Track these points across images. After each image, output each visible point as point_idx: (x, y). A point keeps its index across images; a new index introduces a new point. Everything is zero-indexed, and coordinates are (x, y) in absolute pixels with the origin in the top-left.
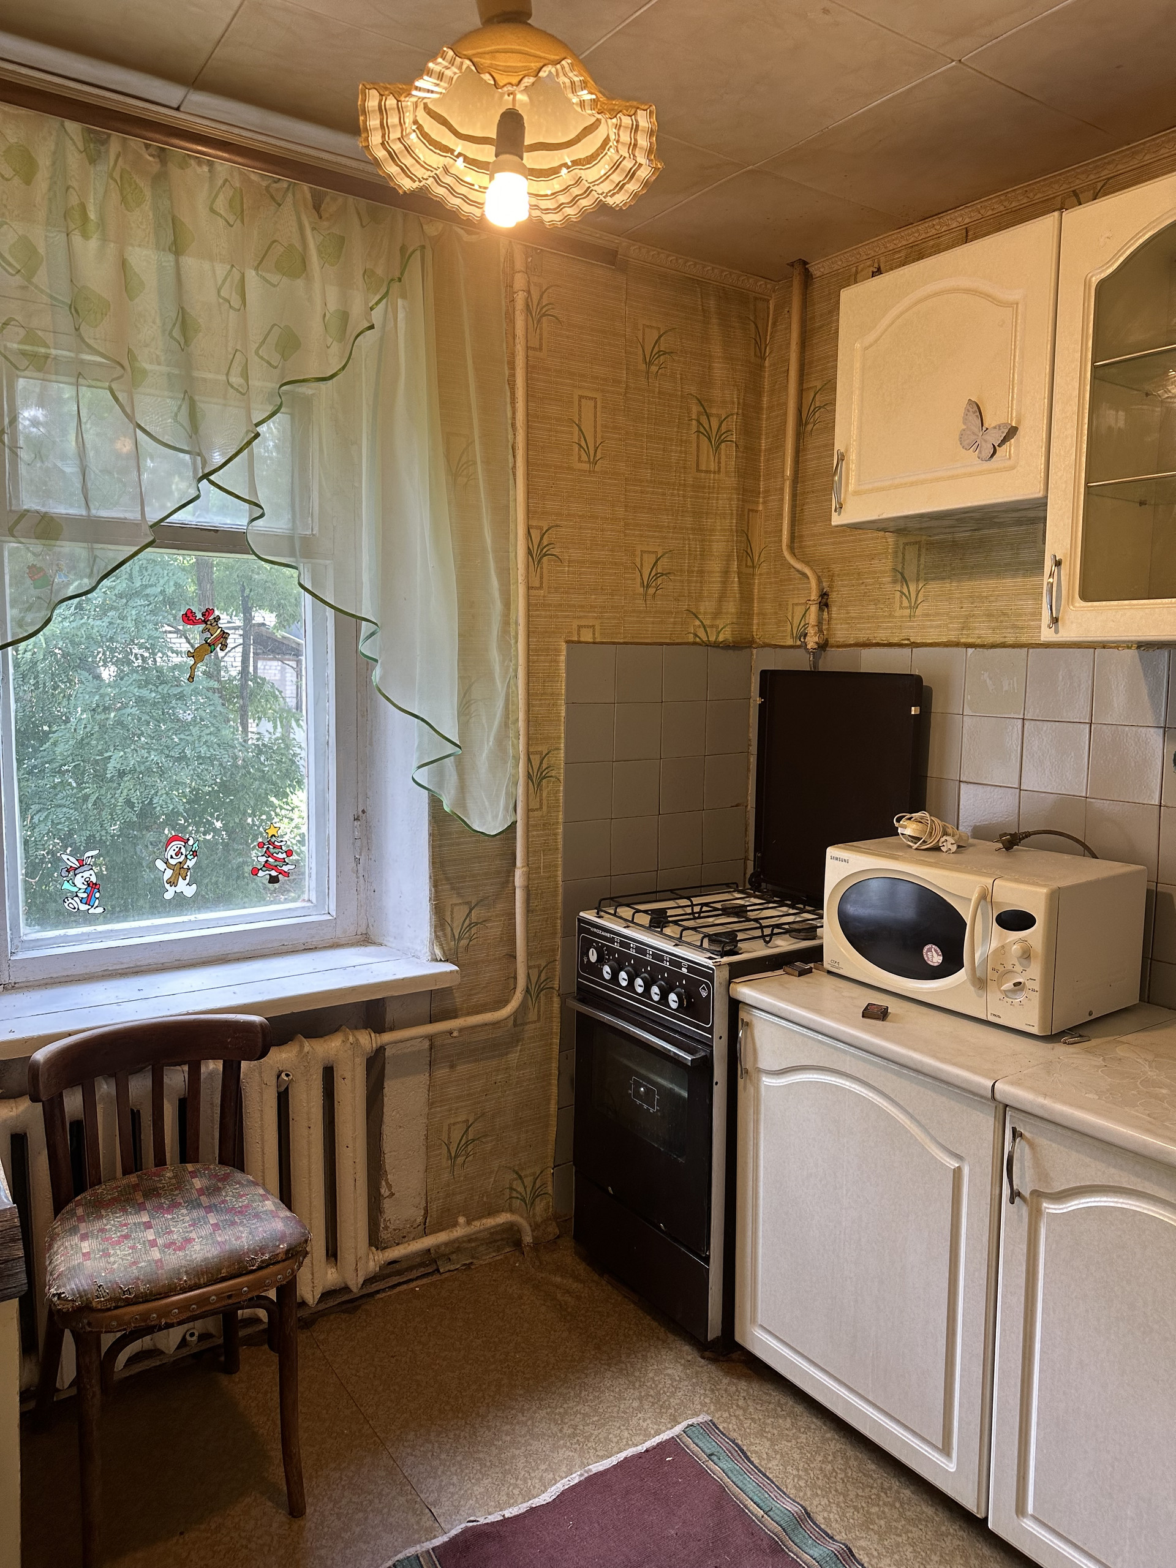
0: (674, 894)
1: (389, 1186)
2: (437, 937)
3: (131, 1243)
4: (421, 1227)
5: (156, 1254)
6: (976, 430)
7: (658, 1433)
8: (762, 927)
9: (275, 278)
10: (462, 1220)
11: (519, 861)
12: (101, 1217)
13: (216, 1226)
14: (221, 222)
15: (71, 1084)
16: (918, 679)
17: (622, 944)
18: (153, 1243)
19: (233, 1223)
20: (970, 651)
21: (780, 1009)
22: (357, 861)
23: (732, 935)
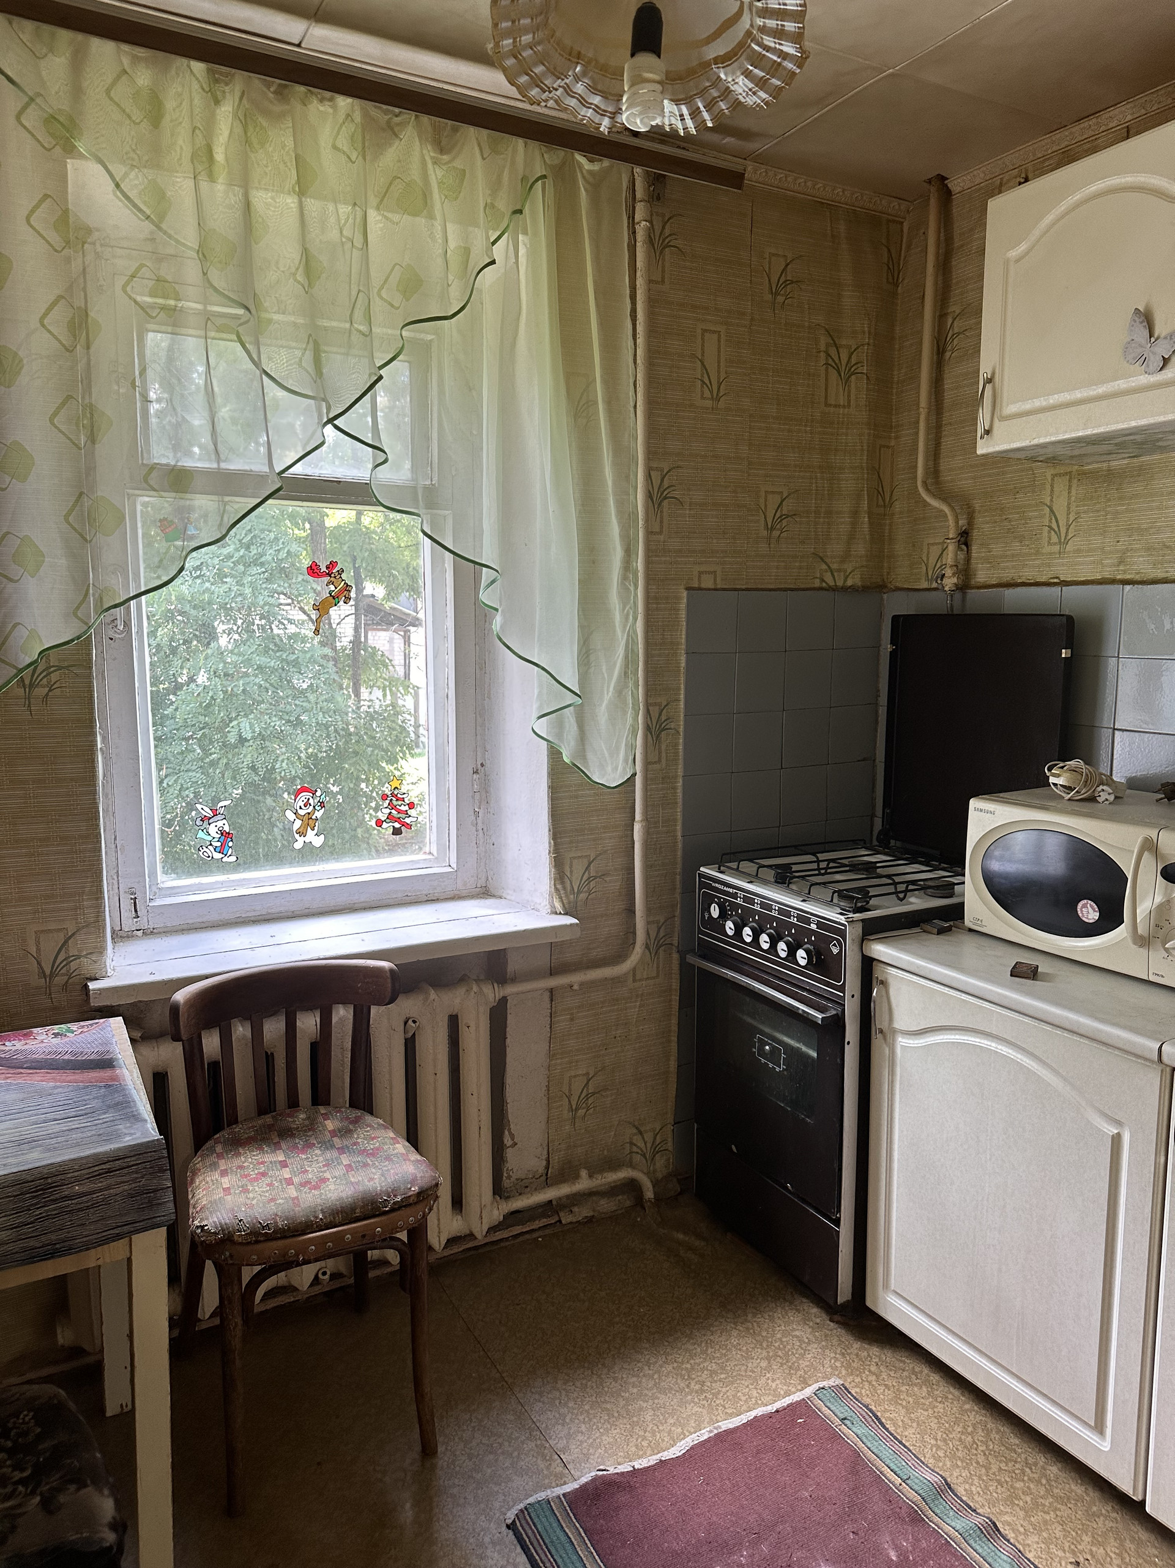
0: (798, 849)
1: (512, 1136)
2: (557, 889)
3: (268, 1180)
4: (544, 1178)
5: (292, 1192)
6: (1143, 342)
7: (788, 1394)
8: (895, 884)
9: (396, 217)
10: (584, 1173)
11: (638, 816)
12: (238, 1155)
13: (349, 1167)
14: (344, 158)
15: (209, 1025)
16: (1070, 619)
17: (745, 899)
18: (289, 1182)
19: (366, 1165)
20: (1128, 588)
21: (919, 966)
22: (477, 814)
23: (864, 891)
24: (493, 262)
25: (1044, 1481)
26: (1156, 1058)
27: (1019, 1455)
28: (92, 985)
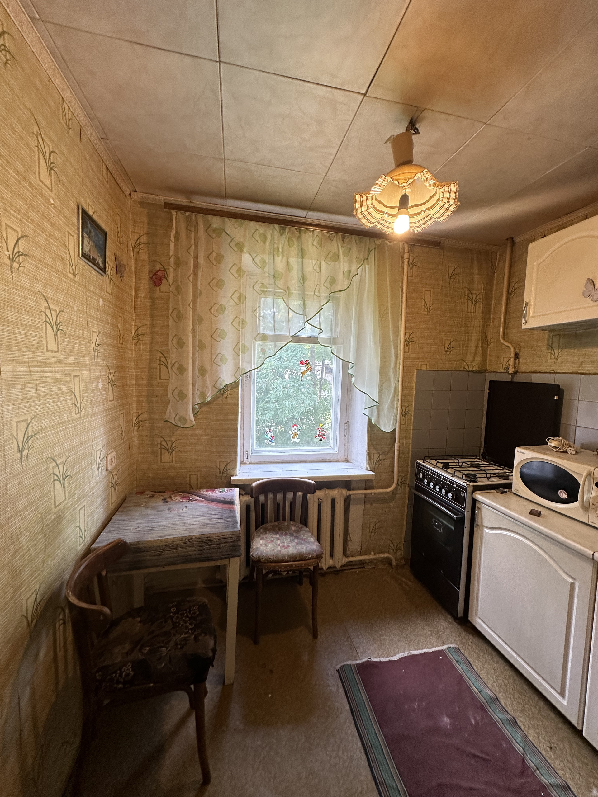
0: (452, 457)
1: (350, 538)
2: (368, 463)
3: (273, 543)
4: (360, 552)
5: (279, 549)
6: (591, 290)
7: (437, 646)
8: (487, 474)
9: (329, 263)
10: (372, 553)
11: (397, 441)
12: (266, 533)
13: (297, 543)
14: (315, 247)
15: (261, 493)
16: (558, 386)
17: (432, 473)
18: (279, 545)
19: (302, 543)
20: (583, 376)
21: (493, 505)
22: (345, 436)
23: (475, 475)
24: (358, 274)
25: (537, 707)
26: (591, 557)
27: (527, 693)
28: (233, 478)
